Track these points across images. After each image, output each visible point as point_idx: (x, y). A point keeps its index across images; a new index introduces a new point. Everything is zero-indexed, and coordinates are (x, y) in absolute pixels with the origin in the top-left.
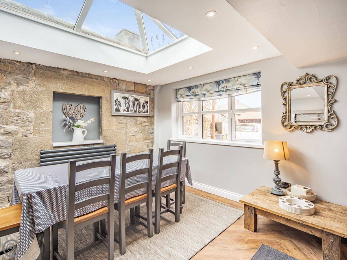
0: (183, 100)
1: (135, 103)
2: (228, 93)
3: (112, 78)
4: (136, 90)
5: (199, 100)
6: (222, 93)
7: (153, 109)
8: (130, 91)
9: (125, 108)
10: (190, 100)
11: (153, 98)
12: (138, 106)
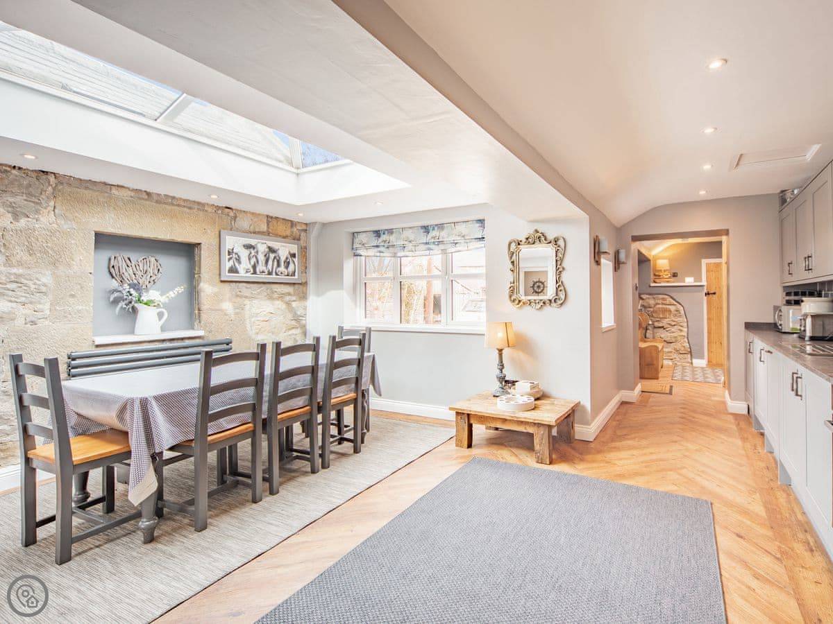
0: (366, 254)
1: (269, 256)
2: (442, 247)
3: (222, 207)
4: (270, 230)
5: (395, 255)
6: (432, 246)
7: (306, 268)
8: (259, 233)
9: (250, 267)
10: (378, 254)
11: (306, 248)
12: (276, 263)
